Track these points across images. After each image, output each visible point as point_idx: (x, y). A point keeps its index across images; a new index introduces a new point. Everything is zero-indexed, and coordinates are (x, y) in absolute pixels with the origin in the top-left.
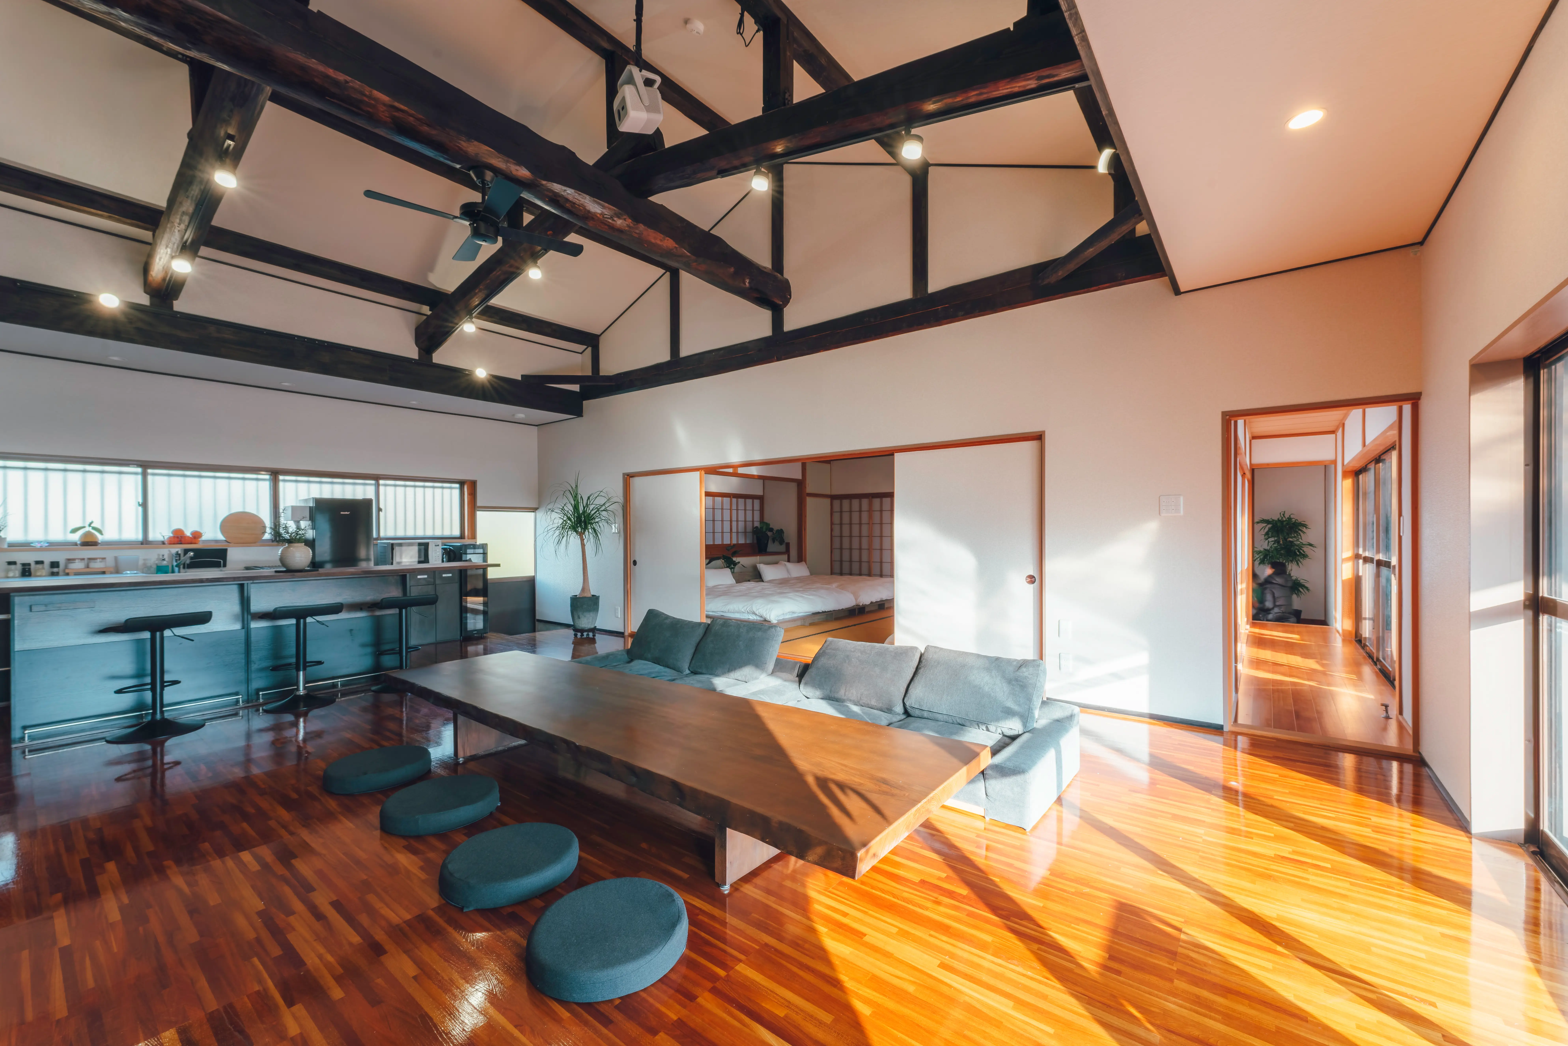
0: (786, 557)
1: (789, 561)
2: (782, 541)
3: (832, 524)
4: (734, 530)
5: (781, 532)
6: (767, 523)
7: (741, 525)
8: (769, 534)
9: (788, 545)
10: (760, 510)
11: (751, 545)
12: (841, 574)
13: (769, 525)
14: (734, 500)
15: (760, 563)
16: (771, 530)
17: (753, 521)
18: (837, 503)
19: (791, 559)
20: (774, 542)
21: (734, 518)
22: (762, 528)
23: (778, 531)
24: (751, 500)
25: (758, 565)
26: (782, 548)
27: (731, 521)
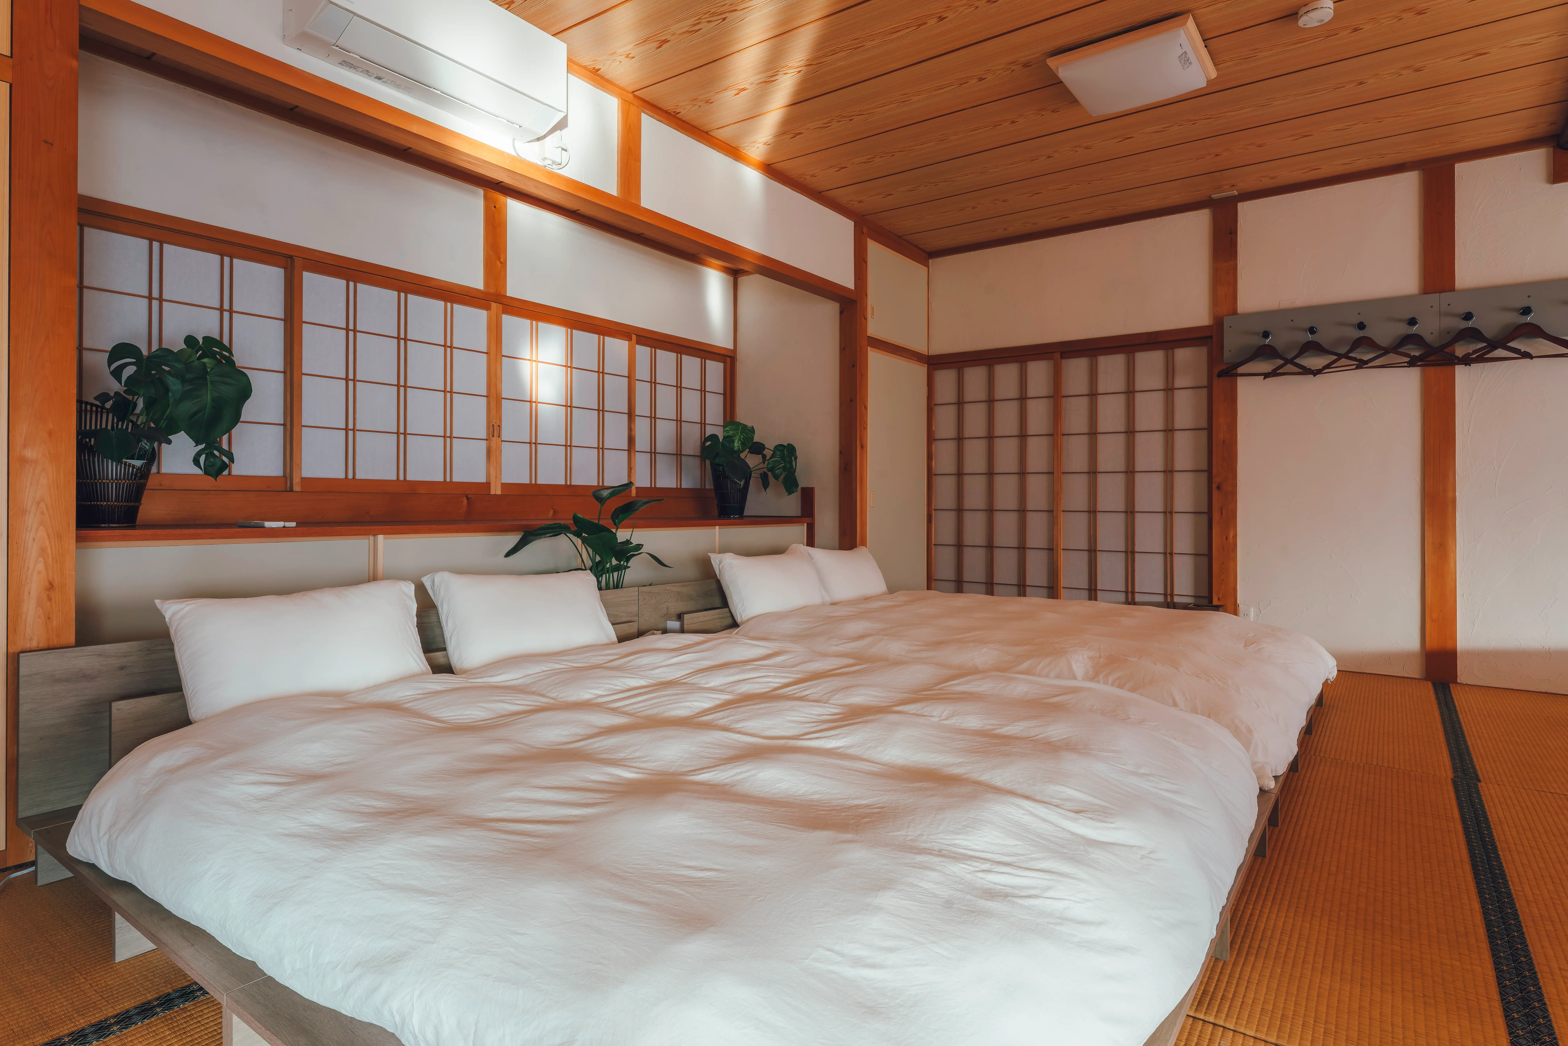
0: (801, 530)
1: (811, 542)
2: (790, 483)
3: (931, 439)
4: (642, 442)
5: (787, 452)
6: (745, 427)
7: (666, 431)
8: (752, 461)
9: (808, 496)
10: (724, 394)
11: (696, 494)
12: (959, 586)
13: (752, 430)
14: (643, 352)
15: (723, 550)
16: (758, 449)
17: (703, 424)
18: (946, 379)
19: (817, 539)
20: (766, 485)
21: (642, 407)
22: (728, 439)
23: (780, 448)
24: (697, 361)
25: (715, 559)
26: (791, 504)
27: (631, 415)
